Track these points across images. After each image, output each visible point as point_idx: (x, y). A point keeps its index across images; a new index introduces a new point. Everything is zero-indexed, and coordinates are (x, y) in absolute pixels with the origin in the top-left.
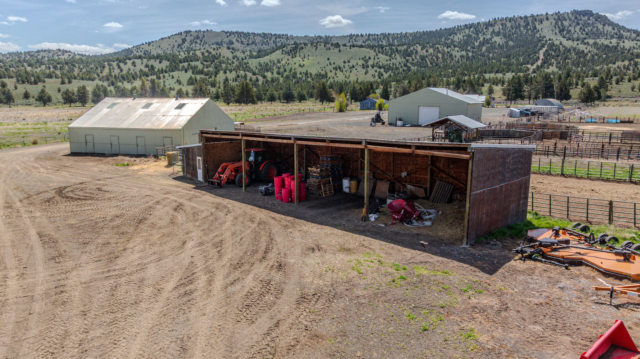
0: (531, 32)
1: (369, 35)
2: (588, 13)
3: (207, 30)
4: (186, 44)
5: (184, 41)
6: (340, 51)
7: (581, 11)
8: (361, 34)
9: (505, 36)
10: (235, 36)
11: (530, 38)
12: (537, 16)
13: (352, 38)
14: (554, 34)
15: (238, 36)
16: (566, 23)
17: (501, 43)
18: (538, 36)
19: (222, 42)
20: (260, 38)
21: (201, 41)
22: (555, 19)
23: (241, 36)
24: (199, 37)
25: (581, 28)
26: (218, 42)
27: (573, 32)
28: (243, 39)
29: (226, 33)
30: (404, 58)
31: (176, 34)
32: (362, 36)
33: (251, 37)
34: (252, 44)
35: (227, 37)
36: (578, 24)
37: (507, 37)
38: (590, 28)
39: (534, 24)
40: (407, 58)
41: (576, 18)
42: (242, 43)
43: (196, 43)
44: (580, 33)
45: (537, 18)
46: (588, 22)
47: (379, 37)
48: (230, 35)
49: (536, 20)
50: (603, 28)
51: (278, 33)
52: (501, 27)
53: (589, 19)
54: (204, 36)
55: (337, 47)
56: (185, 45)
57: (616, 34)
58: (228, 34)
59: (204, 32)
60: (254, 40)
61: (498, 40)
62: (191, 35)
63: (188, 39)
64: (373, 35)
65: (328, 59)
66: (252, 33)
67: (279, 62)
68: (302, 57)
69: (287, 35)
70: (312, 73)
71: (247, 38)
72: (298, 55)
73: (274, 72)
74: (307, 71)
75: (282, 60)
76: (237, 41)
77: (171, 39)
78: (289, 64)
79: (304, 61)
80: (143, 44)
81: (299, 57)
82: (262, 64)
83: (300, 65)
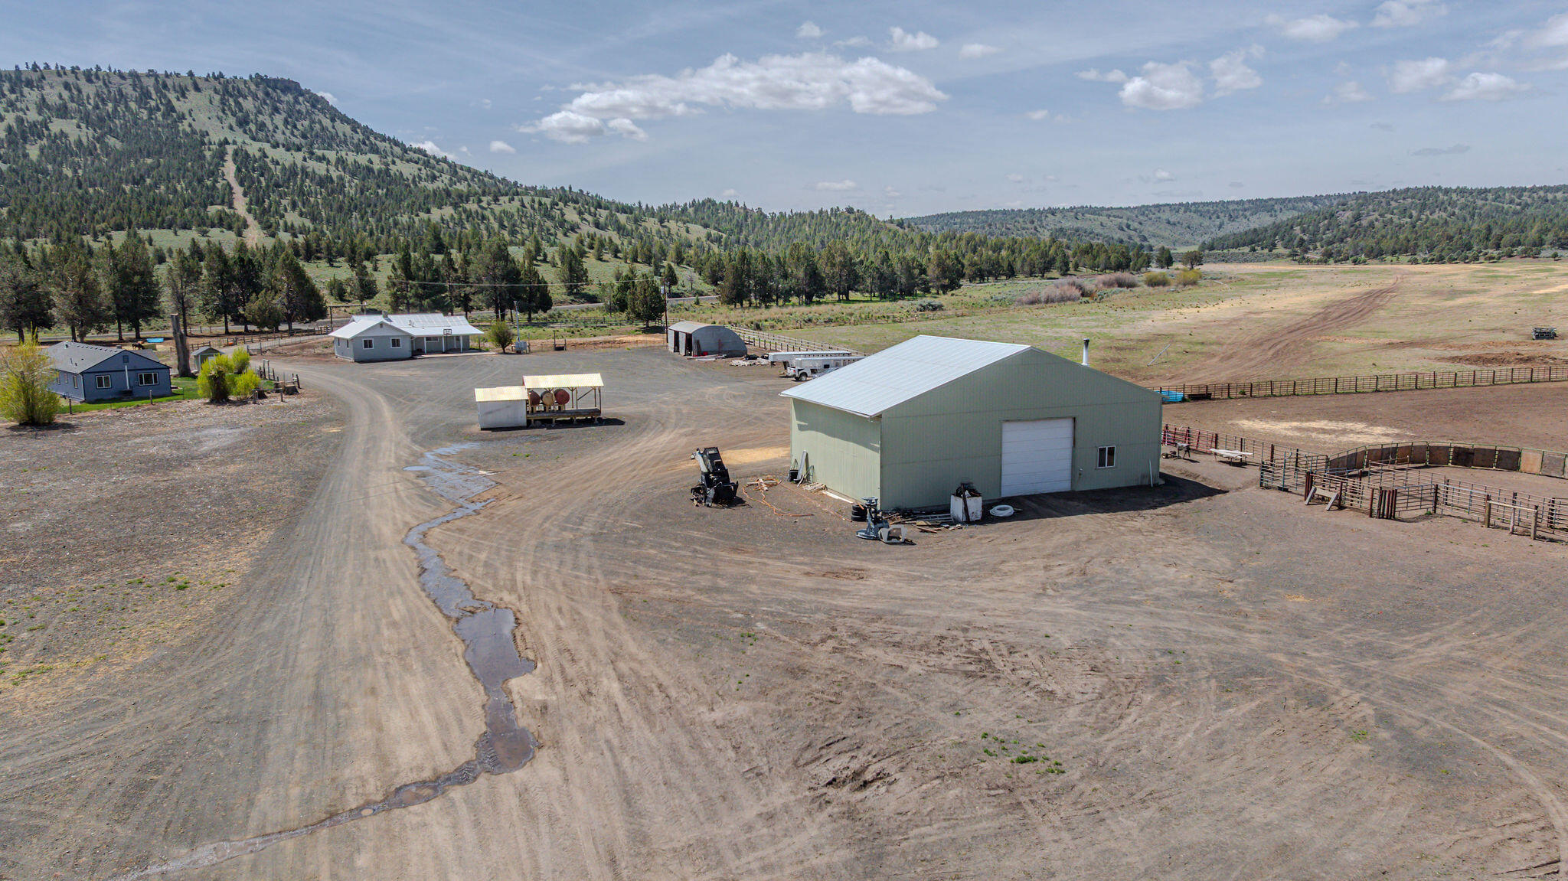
0: (163, 116)
2: (289, 87)
7: (276, 81)
9: (86, 119)
11: (164, 133)
12: (167, 75)
14: (227, 130)
16: (248, 104)
17: (84, 140)
18: (188, 130)
22: (216, 91)
25: (286, 122)
27: (271, 128)
36: (276, 110)
37: (98, 122)
38: (306, 123)
39: (165, 96)
41: (267, 94)
44: (288, 133)
45: (169, 82)
46: (298, 107)
49: (165, 86)
50: (333, 127)
52: (66, 95)
53: (297, 101)
57: (364, 143)
61: (71, 129)
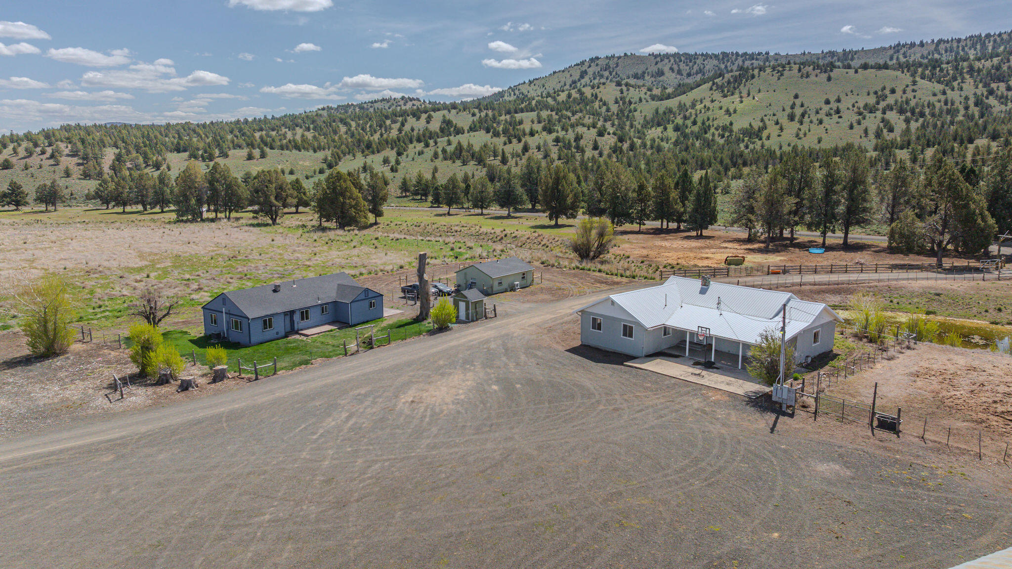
1: (940, 41)
3: (625, 54)
4: (586, 80)
5: (583, 74)
6: (829, 79)
8: (922, 42)
10: (670, 61)
13: (898, 51)
15: (675, 61)
19: (644, 73)
20: (715, 62)
21: (611, 73)
23: (681, 61)
24: (609, 66)
26: (637, 74)
28: (682, 66)
29: (656, 56)
30: (986, 85)
31: (577, 65)
32: (922, 44)
33: (699, 61)
34: (697, 73)
35: (656, 63)
40: (994, 86)
42: (679, 72)
43: (602, 76)
48: (662, 61)
51: (750, 52)
55: (825, 72)
58: (658, 59)
59: (619, 58)
60: (702, 67)
62: (597, 65)
63: (590, 71)
64: (948, 41)
65: (796, 97)
66: (702, 55)
67: (693, 106)
68: (744, 94)
69: (767, 53)
70: (736, 128)
71: (691, 64)
72: (737, 91)
73: (670, 127)
74: (731, 124)
75: (701, 102)
76: (672, 69)
77: (566, 72)
78: (708, 109)
79: (741, 102)
80: (524, 83)
81: (737, 96)
82: (661, 111)
83: (728, 112)
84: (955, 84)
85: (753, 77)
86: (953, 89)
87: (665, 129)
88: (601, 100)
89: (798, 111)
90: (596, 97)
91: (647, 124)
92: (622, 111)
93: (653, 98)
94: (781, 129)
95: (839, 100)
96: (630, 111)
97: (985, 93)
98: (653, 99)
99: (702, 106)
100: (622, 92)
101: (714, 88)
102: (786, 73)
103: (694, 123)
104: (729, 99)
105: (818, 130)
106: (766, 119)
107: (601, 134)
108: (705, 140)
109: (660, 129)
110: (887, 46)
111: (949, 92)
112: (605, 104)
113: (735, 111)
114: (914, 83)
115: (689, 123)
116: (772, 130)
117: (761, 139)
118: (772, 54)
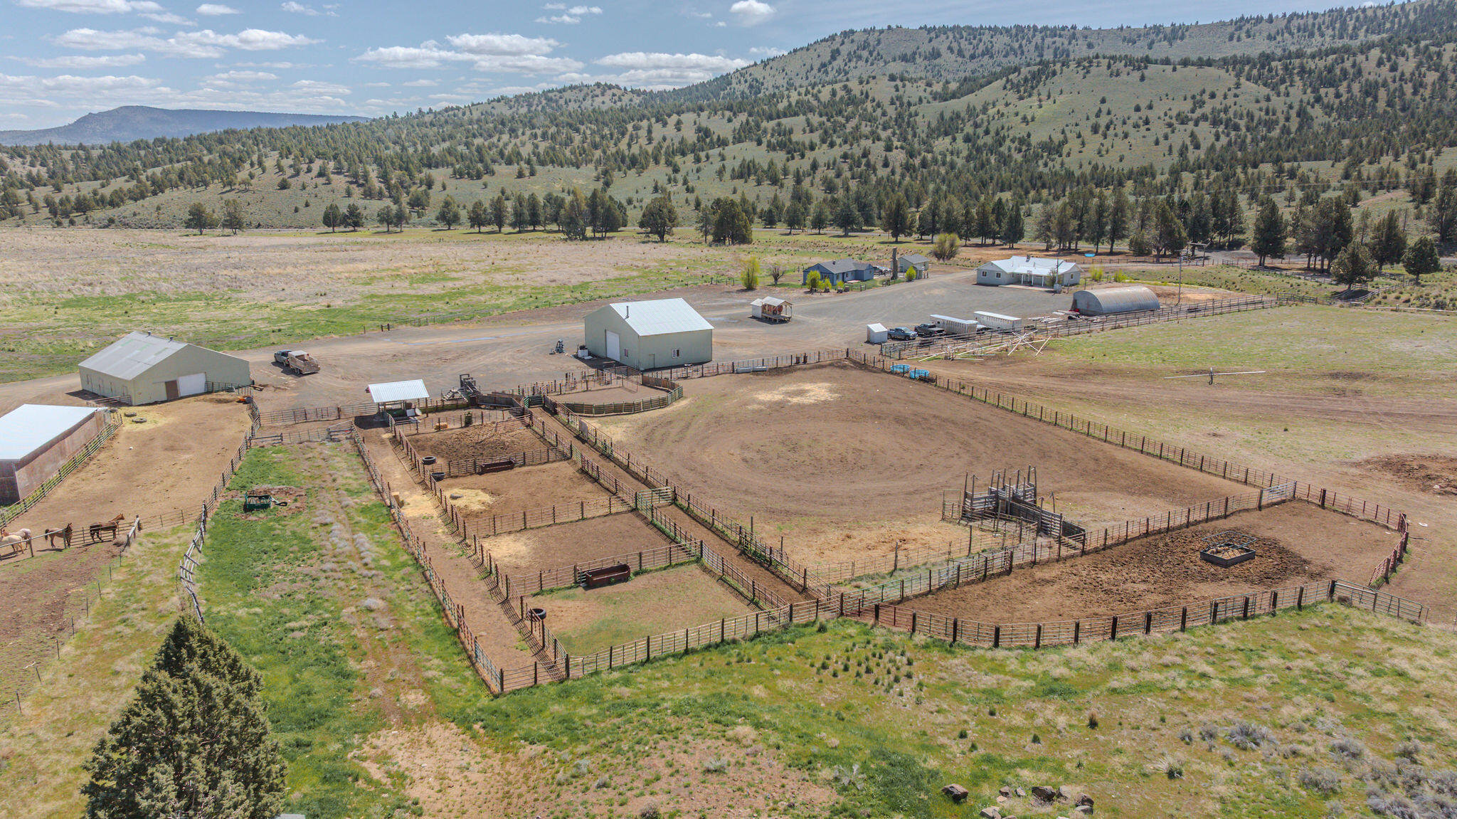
1: (1294, 15)
3: (889, 27)
4: (839, 62)
5: (835, 54)
6: (1143, 78)
8: (1271, 16)
10: (947, 37)
13: (1240, 28)
15: (954, 37)
19: (915, 53)
20: (1006, 39)
21: (871, 53)
23: (962, 37)
24: (869, 44)
26: (906, 55)
28: (964, 44)
29: (929, 31)
31: (824, 40)
32: (1270, 20)
33: (986, 38)
34: (983, 54)
35: (930, 41)
42: (960, 53)
43: (860, 58)
47: (1319, 20)
48: (937, 37)
51: (1051, 25)
54: (879, 42)
55: (1138, 69)
56: (835, 64)
58: (933, 35)
59: (881, 32)
60: (990, 46)
62: (853, 41)
63: (845, 50)
64: (1302, 17)
65: (1103, 101)
66: (990, 29)
67: (985, 110)
68: (1044, 97)
69: (1074, 28)
70: (1034, 140)
71: (975, 42)
72: (1035, 91)
73: (960, 137)
74: (1029, 135)
75: (994, 106)
76: (950, 49)
77: (812, 51)
78: (1003, 115)
79: (1040, 107)
80: (755, 64)
81: (1035, 98)
82: (947, 116)
83: (1024, 119)
84: (1282, 88)
85: (1054, 73)
86: (1279, 95)
87: (954, 139)
88: (873, 100)
89: (1104, 121)
90: (867, 96)
91: (934, 132)
92: (900, 116)
93: (936, 96)
94: (1083, 144)
95: (1150, 107)
96: (910, 116)
97: (1312, 100)
98: (935, 99)
99: (995, 110)
100: (897, 90)
101: (1009, 86)
102: (1094, 70)
103: (987, 132)
104: (1027, 101)
105: (1121, 146)
106: (1067, 133)
107: (889, 148)
108: (1001, 155)
109: (948, 139)
110: (1228, 20)
111: (1274, 98)
112: (879, 105)
113: (1033, 120)
114: (1238, 86)
115: (980, 131)
116: (1074, 144)
117: (1061, 156)
118: (1080, 27)
